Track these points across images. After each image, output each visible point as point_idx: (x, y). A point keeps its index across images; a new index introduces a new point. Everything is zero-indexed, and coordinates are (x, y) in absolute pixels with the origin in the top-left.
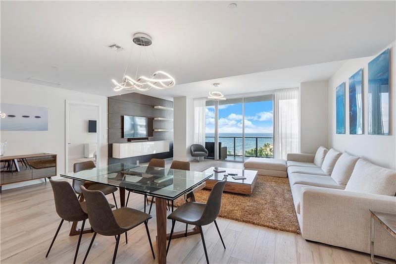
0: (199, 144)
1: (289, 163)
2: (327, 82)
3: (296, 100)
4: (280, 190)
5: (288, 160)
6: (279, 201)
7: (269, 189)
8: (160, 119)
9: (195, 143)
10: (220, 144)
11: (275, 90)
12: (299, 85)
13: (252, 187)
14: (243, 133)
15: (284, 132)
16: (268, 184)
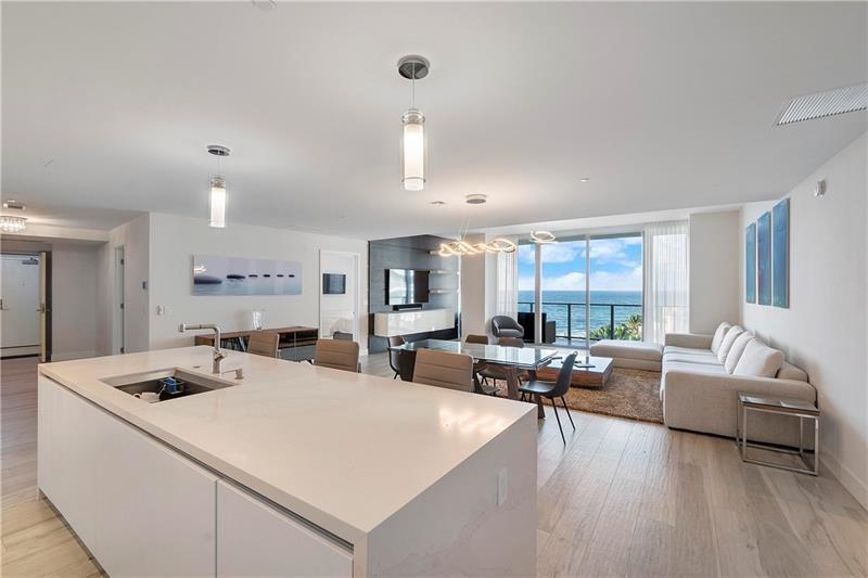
0: (507, 315)
1: (667, 349)
2: (736, 215)
3: (683, 235)
4: (647, 386)
5: (667, 344)
6: (642, 396)
7: (631, 385)
8: (440, 272)
9: (498, 315)
10: (544, 315)
11: (646, 224)
12: (688, 217)
13: (604, 378)
14: (587, 292)
15: (661, 289)
16: (629, 379)
